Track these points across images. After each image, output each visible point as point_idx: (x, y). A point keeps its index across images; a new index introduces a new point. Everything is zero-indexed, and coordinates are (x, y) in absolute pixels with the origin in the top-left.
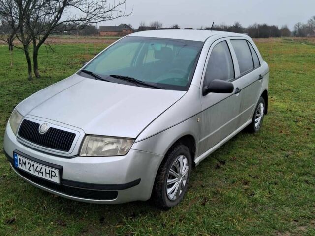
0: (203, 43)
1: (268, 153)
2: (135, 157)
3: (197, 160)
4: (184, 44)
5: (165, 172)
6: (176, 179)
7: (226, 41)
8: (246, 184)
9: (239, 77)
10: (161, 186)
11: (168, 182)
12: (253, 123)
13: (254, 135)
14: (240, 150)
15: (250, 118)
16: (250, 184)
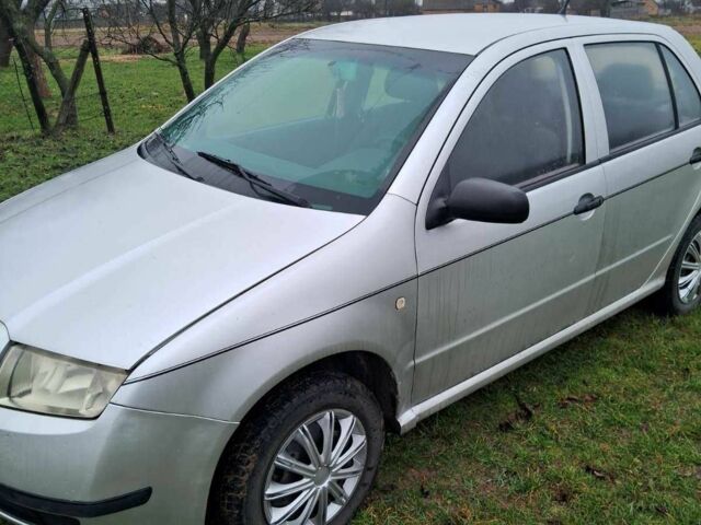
0: (468, 59)
1: (688, 389)
2: (121, 428)
3: (407, 417)
4: (413, 63)
5: (251, 466)
6: (305, 480)
7: (565, 49)
8: (563, 498)
9: (601, 161)
10: (240, 507)
11: (269, 491)
12: (670, 287)
13: (673, 323)
14: (603, 372)
15: (656, 276)
16: (577, 500)
